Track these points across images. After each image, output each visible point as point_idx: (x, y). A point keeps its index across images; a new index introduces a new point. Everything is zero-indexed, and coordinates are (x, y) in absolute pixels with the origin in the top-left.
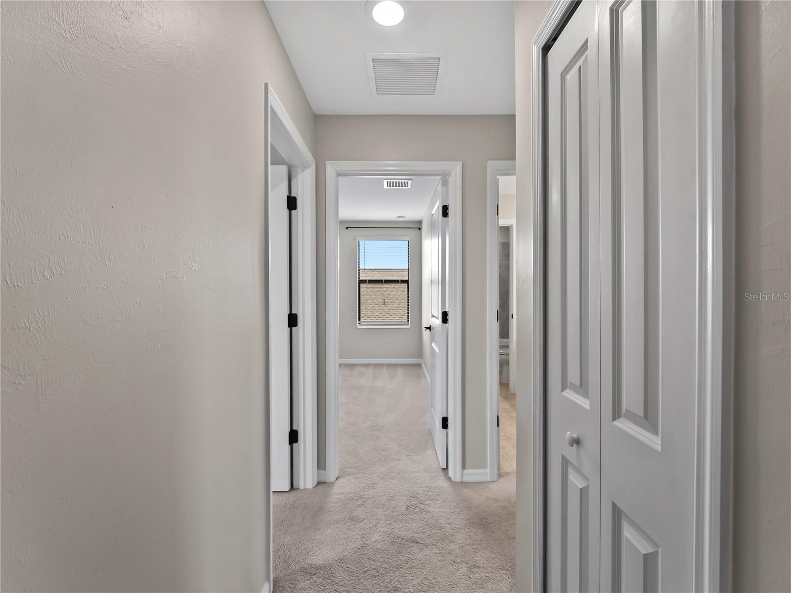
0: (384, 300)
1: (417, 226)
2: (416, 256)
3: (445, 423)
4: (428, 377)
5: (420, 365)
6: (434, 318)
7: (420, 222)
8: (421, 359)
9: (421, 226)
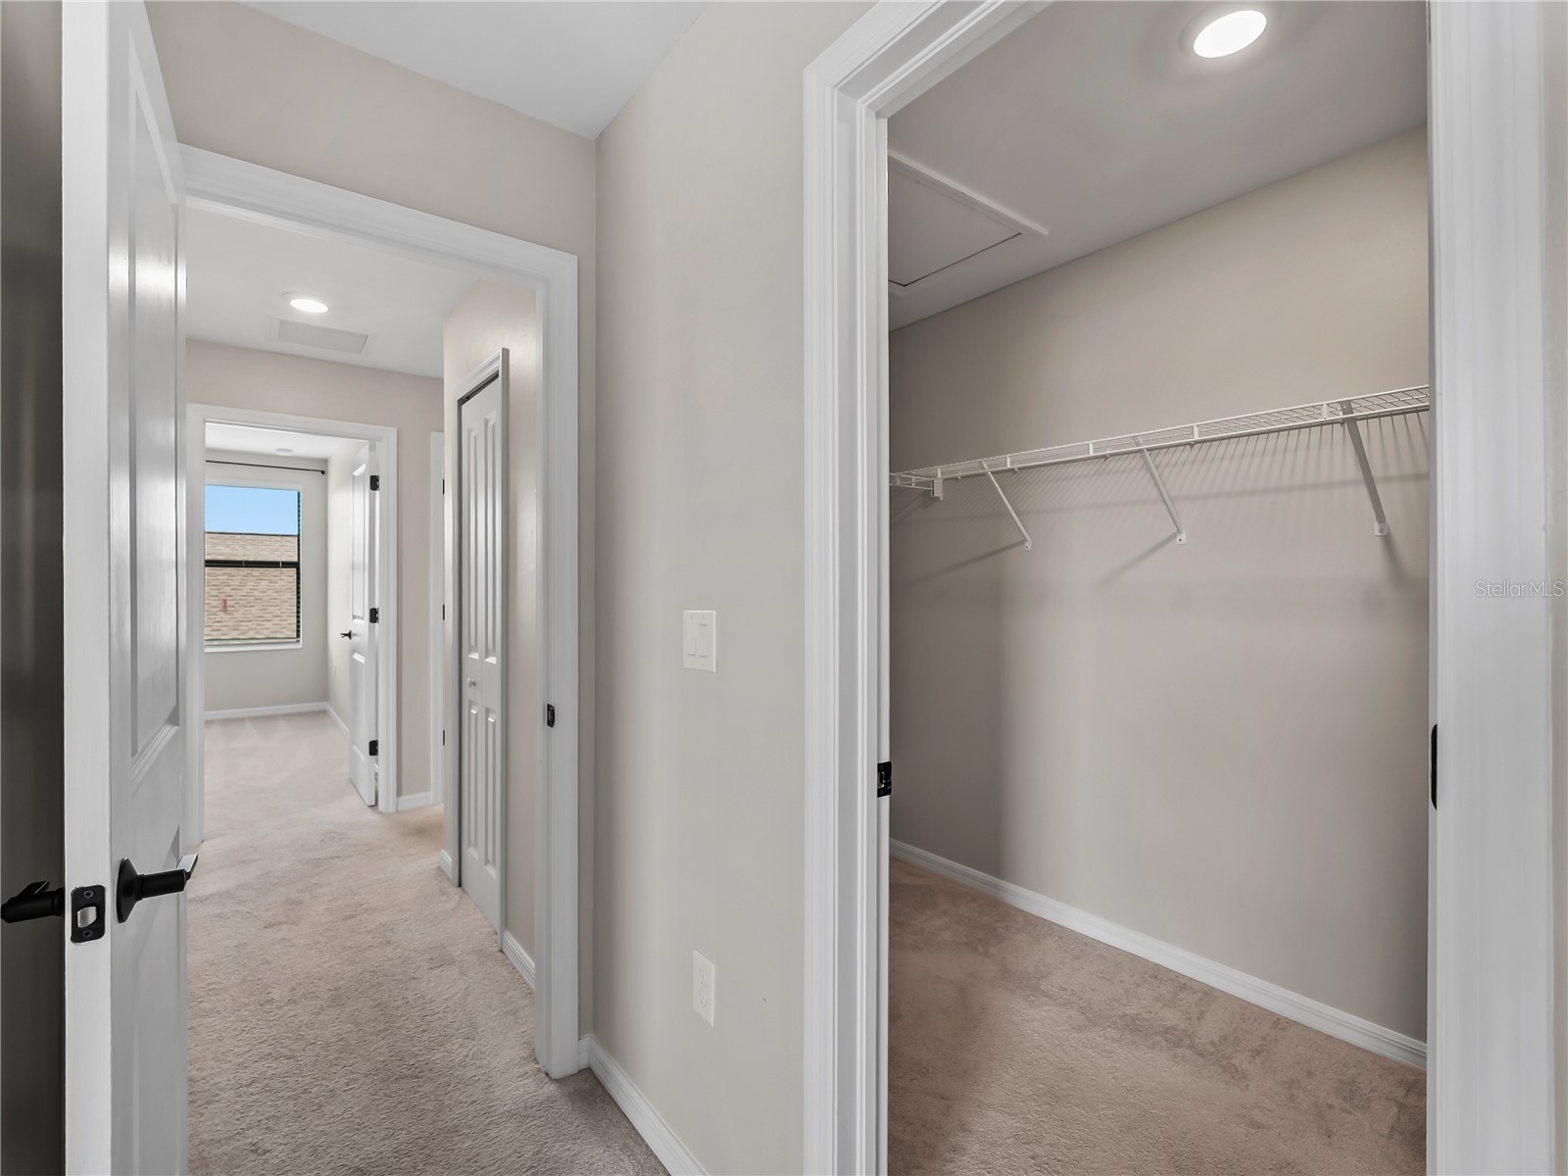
0: (225, 601)
1: (321, 468)
2: (315, 522)
3: (373, 748)
4: (343, 725)
5: (324, 713)
6: (356, 620)
7: (325, 461)
8: (325, 703)
9: (327, 468)
